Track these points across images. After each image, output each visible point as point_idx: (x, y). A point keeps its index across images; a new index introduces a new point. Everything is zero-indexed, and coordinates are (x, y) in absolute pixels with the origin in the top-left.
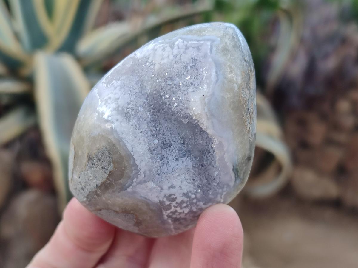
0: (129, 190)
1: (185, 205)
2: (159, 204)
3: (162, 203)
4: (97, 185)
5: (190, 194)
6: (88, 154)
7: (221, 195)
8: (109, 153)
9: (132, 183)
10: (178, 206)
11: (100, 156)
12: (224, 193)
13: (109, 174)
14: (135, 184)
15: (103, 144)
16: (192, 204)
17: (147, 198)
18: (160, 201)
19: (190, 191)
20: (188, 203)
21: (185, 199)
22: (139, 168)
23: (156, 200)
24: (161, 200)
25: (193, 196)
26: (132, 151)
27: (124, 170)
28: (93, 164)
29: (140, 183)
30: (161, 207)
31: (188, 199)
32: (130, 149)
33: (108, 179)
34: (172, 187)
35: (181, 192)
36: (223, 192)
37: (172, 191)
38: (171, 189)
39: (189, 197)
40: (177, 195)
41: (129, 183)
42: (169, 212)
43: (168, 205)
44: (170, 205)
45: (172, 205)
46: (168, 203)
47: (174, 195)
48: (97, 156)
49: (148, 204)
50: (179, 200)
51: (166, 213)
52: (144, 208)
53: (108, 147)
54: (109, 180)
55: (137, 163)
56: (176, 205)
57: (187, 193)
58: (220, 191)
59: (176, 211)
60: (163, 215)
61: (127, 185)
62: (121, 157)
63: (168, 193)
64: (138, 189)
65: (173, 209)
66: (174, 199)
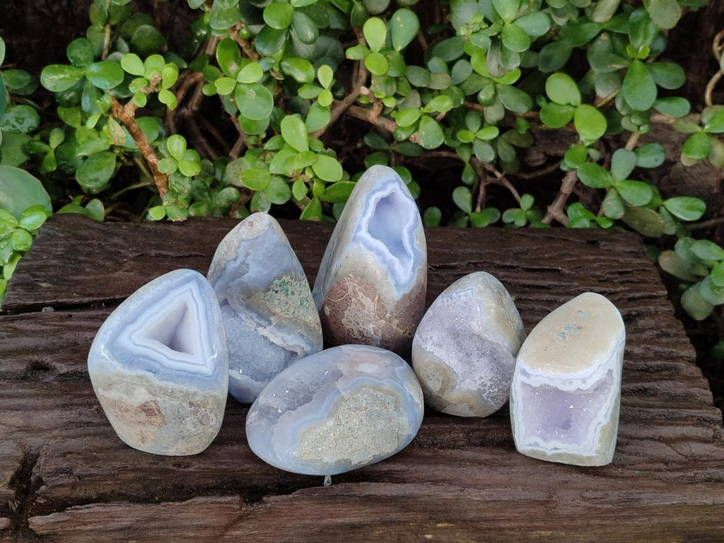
0: (457, 387)
1: (494, 386)
3: (479, 390)
4: (438, 392)
5: (494, 379)
8: (438, 370)
9: (457, 383)
10: (490, 389)
13: (442, 383)
15: (432, 366)
16: (498, 384)
17: (469, 389)
18: (477, 389)
19: (493, 377)
21: (492, 383)
22: (457, 373)
23: (475, 389)
25: (496, 379)
26: (450, 365)
27: (449, 377)
28: (431, 379)
29: (461, 381)
30: (480, 392)
32: (447, 363)
33: (442, 385)
35: (488, 379)
38: (481, 379)
39: (494, 381)
40: (486, 382)
41: (455, 384)
42: (486, 394)
44: (485, 390)
46: (483, 389)
47: (484, 382)
48: (431, 374)
49: (472, 394)
50: (489, 384)
51: (484, 396)
52: (470, 396)
53: (435, 366)
55: (455, 370)
56: (488, 388)
57: (492, 379)
59: (490, 392)
62: (444, 370)
63: (480, 382)
64: (462, 385)
65: (488, 392)
66: (486, 385)
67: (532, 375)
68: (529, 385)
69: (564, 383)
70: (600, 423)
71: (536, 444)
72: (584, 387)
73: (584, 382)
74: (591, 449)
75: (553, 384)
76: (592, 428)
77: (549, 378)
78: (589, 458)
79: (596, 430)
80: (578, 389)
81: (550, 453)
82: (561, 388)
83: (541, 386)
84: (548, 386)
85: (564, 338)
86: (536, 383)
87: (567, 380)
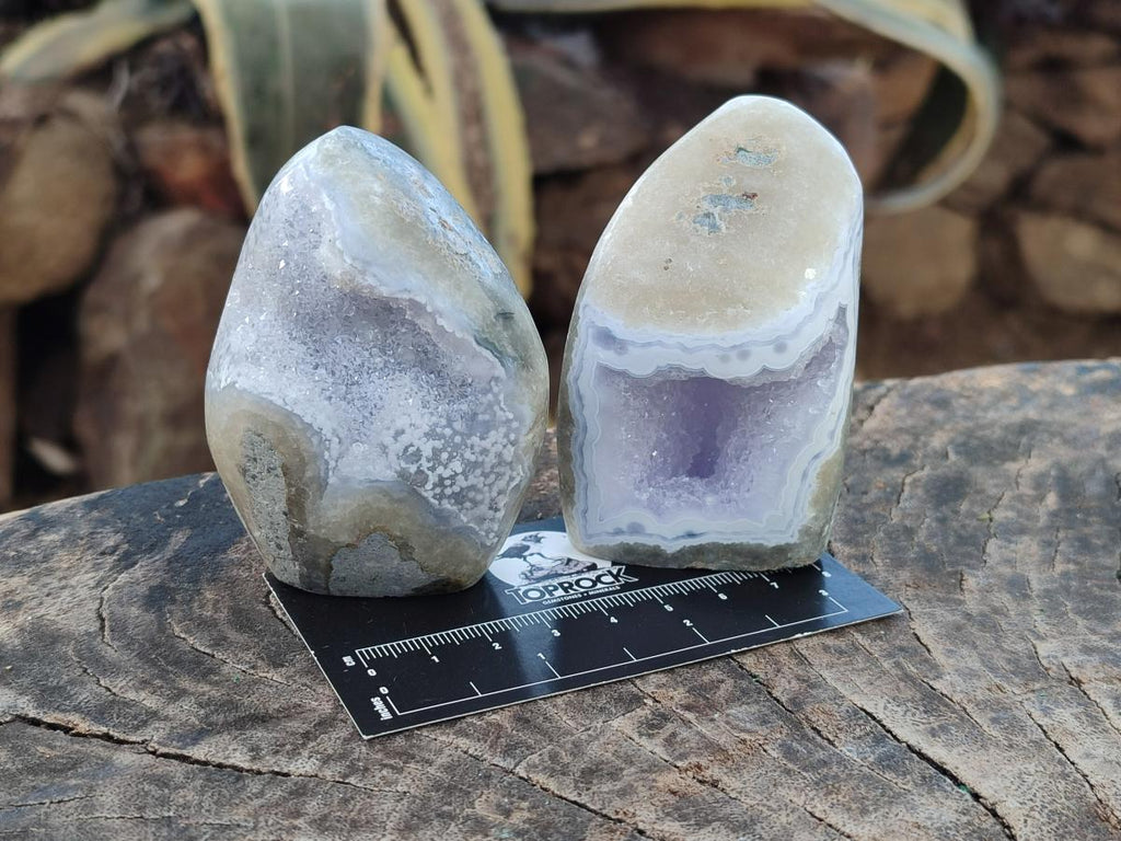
0: (332, 480)
1: (445, 456)
2: (400, 479)
3: (403, 474)
4: (285, 514)
5: (438, 430)
6: (237, 465)
7: (499, 404)
8: (259, 435)
9: (327, 463)
10: (434, 464)
11: (250, 453)
12: (501, 397)
13: (285, 474)
14: (332, 464)
15: (242, 426)
16: (456, 447)
17: (372, 478)
18: (396, 472)
19: (436, 425)
20: (449, 449)
21: (438, 444)
22: (316, 428)
23: (390, 475)
24: (398, 469)
25: (448, 431)
26: (286, 404)
27: (298, 448)
28: (254, 477)
29: (341, 456)
30: (410, 484)
31: (443, 441)
32: (280, 402)
33: (289, 485)
34: (399, 433)
35: (419, 432)
36: (496, 396)
37: (404, 440)
38: (399, 438)
39: (441, 437)
40: (416, 443)
41: (323, 467)
42: (429, 486)
43: (416, 473)
44: (419, 471)
45: (424, 468)
46: (413, 469)
47: (412, 445)
48: (247, 456)
49: (386, 493)
50: (427, 451)
51: (428, 492)
52: (385, 504)
53: (250, 426)
54: (293, 486)
55: (307, 419)
56: (431, 464)
57: (433, 430)
58: (490, 396)
59: (441, 479)
60: (425, 498)
61: (322, 474)
62: (278, 427)
63: (399, 447)
64: (345, 470)
65: (433, 478)
66: (417, 455)
67: (633, 343)
68: (623, 374)
69: (724, 359)
70: (816, 457)
71: (636, 529)
72: (779, 363)
73: (780, 348)
74: (789, 526)
75: (693, 364)
76: (794, 472)
77: (684, 349)
78: (781, 551)
79: (805, 475)
80: (765, 371)
81: (671, 548)
82: (717, 371)
83: (659, 372)
84: (679, 369)
85: (714, 228)
86: (641, 364)
87: (734, 347)
